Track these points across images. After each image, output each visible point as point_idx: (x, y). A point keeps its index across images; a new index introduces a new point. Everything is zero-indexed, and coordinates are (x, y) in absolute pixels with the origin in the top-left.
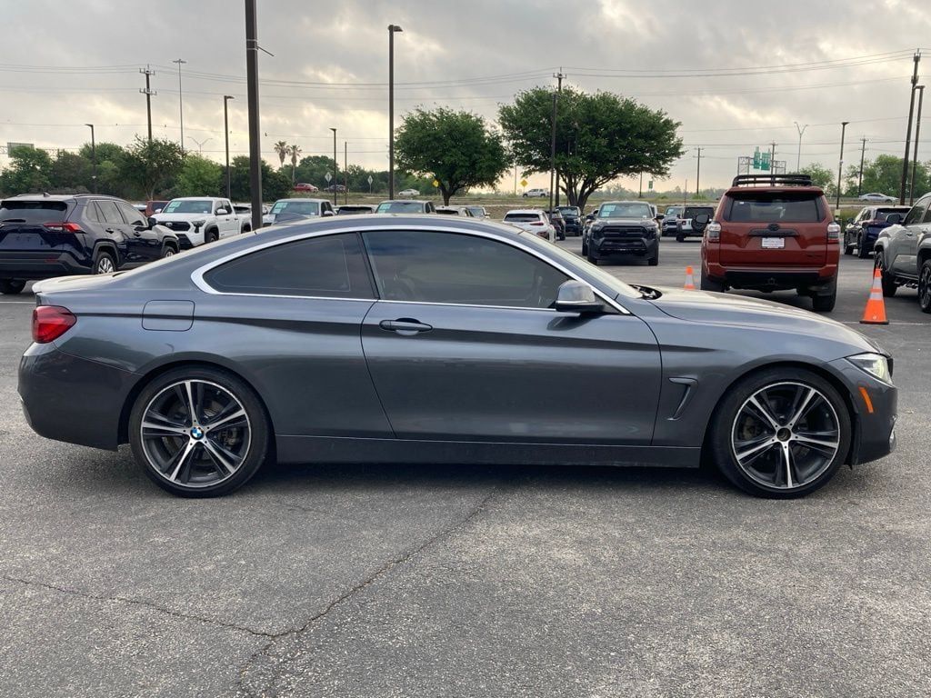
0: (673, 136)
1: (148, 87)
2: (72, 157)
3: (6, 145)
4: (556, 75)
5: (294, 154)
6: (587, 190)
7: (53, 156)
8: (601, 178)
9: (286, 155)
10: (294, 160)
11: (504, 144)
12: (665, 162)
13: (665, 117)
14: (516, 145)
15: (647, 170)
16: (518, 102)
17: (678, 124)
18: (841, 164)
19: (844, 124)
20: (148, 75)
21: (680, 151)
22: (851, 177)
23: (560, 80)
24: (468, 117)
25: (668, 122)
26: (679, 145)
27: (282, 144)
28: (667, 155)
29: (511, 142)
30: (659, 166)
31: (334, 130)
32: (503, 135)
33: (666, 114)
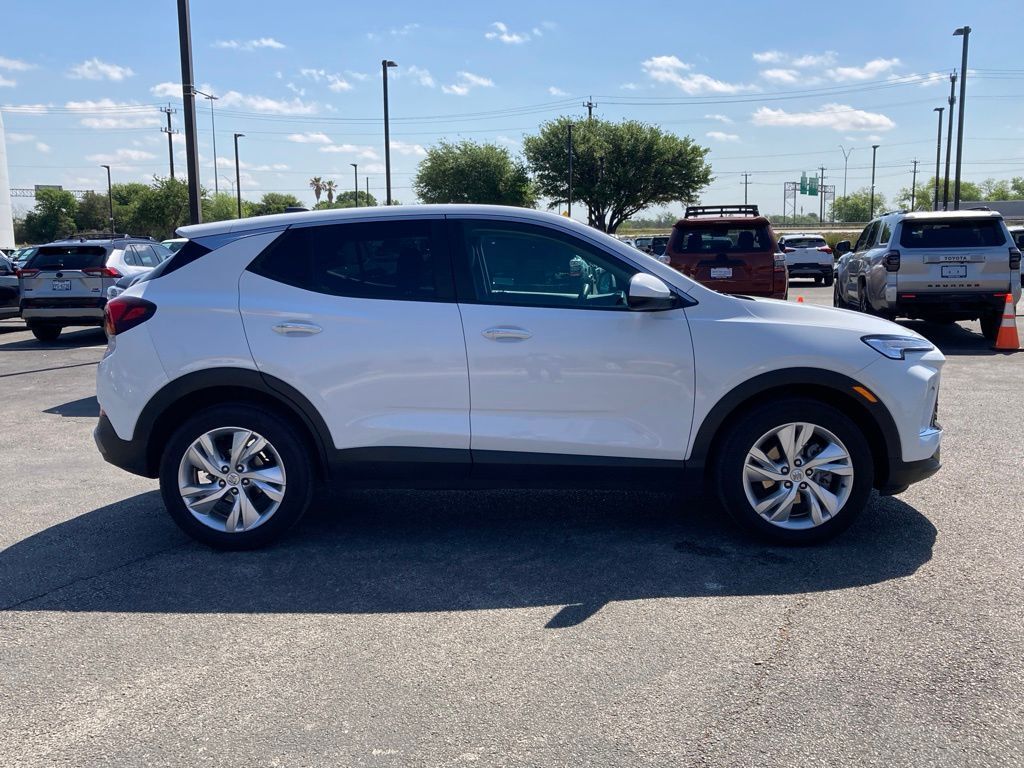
0: (701, 163)
1: (170, 126)
2: (98, 198)
3: (34, 188)
4: (586, 104)
5: (330, 190)
6: (615, 221)
7: (79, 198)
8: (631, 207)
9: (322, 192)
10: (330, 196)
11: (530, 175)
12: (695, 190)
13: (692, 144)
14: (541, 177)
15: (676, 199)
16: (543, 132)
17: (706, 151)
18: (873, 187)
19: (875, 147)
20: (169, 114)
21: (709, 177)
22: (904, 199)
23: (590, 109)
24: (492, 149)
25: (695, 149)
26: (707, 172)
27: (317, 180)
28: (697, 183)
29: (537, 173)
30: (688, 195)
31: (355, 166)
32: (529, 167)
33: (693, 140)
